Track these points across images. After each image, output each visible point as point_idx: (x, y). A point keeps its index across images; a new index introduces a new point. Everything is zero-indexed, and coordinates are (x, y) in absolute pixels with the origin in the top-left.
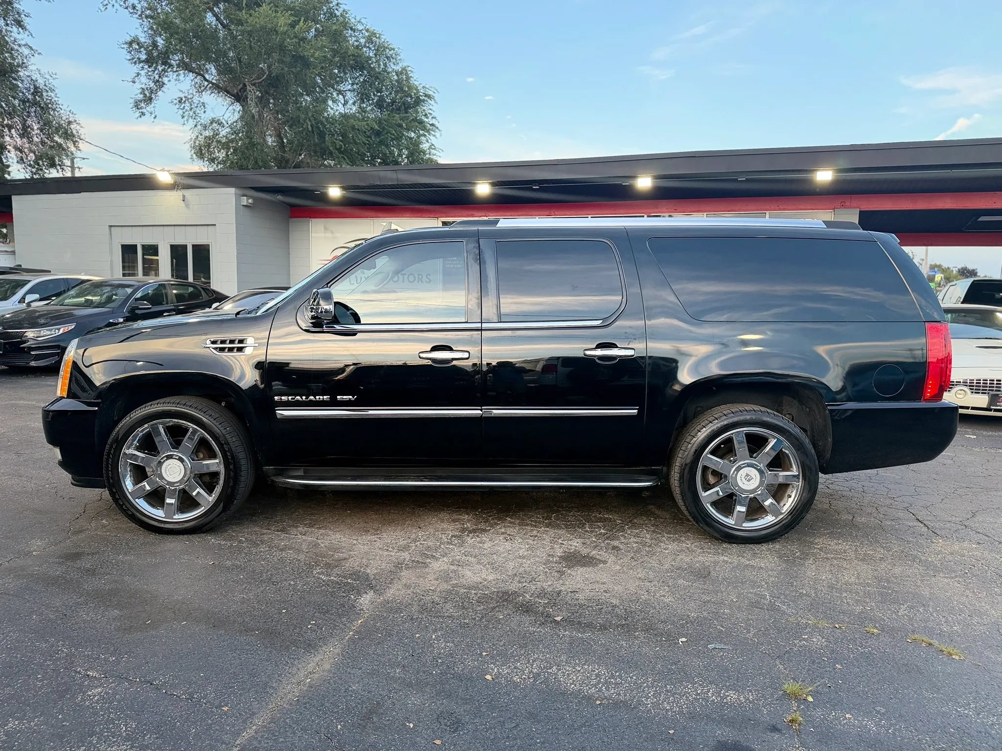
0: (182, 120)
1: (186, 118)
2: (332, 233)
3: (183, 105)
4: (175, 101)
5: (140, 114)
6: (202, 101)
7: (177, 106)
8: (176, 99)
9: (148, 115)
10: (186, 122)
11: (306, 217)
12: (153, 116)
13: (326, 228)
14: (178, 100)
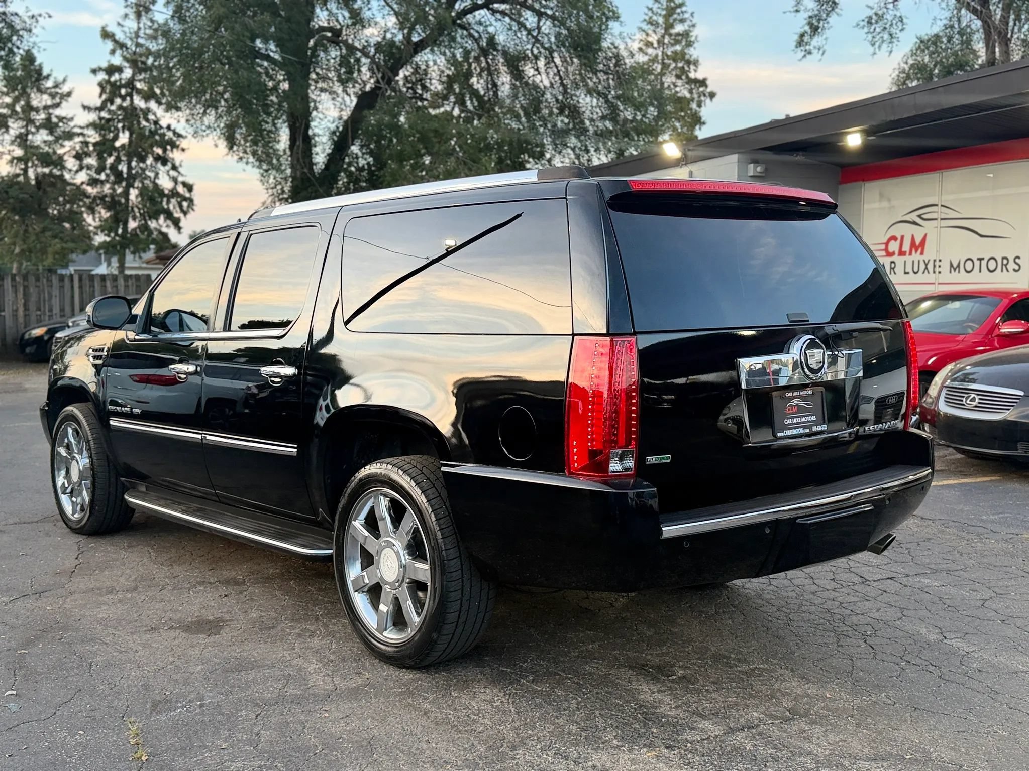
0: (871, 49)
1: (877, 44)
2: (889, 200)
3: (873, 27)
4: (862, 23)
5: (803, 53)
6: (898, 14)
7: (866, 30)
8: (863, 20)
9: (815, 51)
10: (877, 50)
11: (856, 181)
12: (821, 52)
13: (881, 195)
14: (866, 20)
